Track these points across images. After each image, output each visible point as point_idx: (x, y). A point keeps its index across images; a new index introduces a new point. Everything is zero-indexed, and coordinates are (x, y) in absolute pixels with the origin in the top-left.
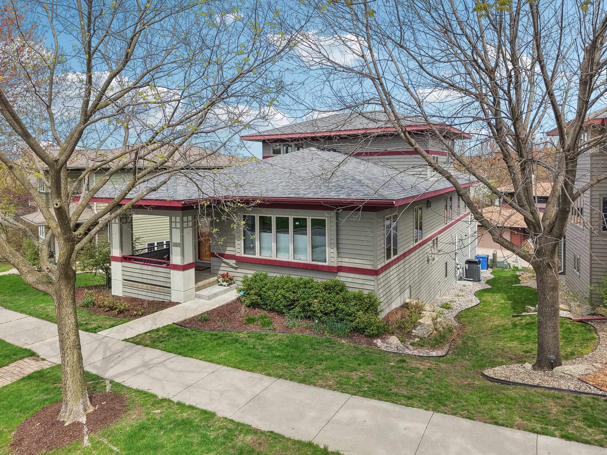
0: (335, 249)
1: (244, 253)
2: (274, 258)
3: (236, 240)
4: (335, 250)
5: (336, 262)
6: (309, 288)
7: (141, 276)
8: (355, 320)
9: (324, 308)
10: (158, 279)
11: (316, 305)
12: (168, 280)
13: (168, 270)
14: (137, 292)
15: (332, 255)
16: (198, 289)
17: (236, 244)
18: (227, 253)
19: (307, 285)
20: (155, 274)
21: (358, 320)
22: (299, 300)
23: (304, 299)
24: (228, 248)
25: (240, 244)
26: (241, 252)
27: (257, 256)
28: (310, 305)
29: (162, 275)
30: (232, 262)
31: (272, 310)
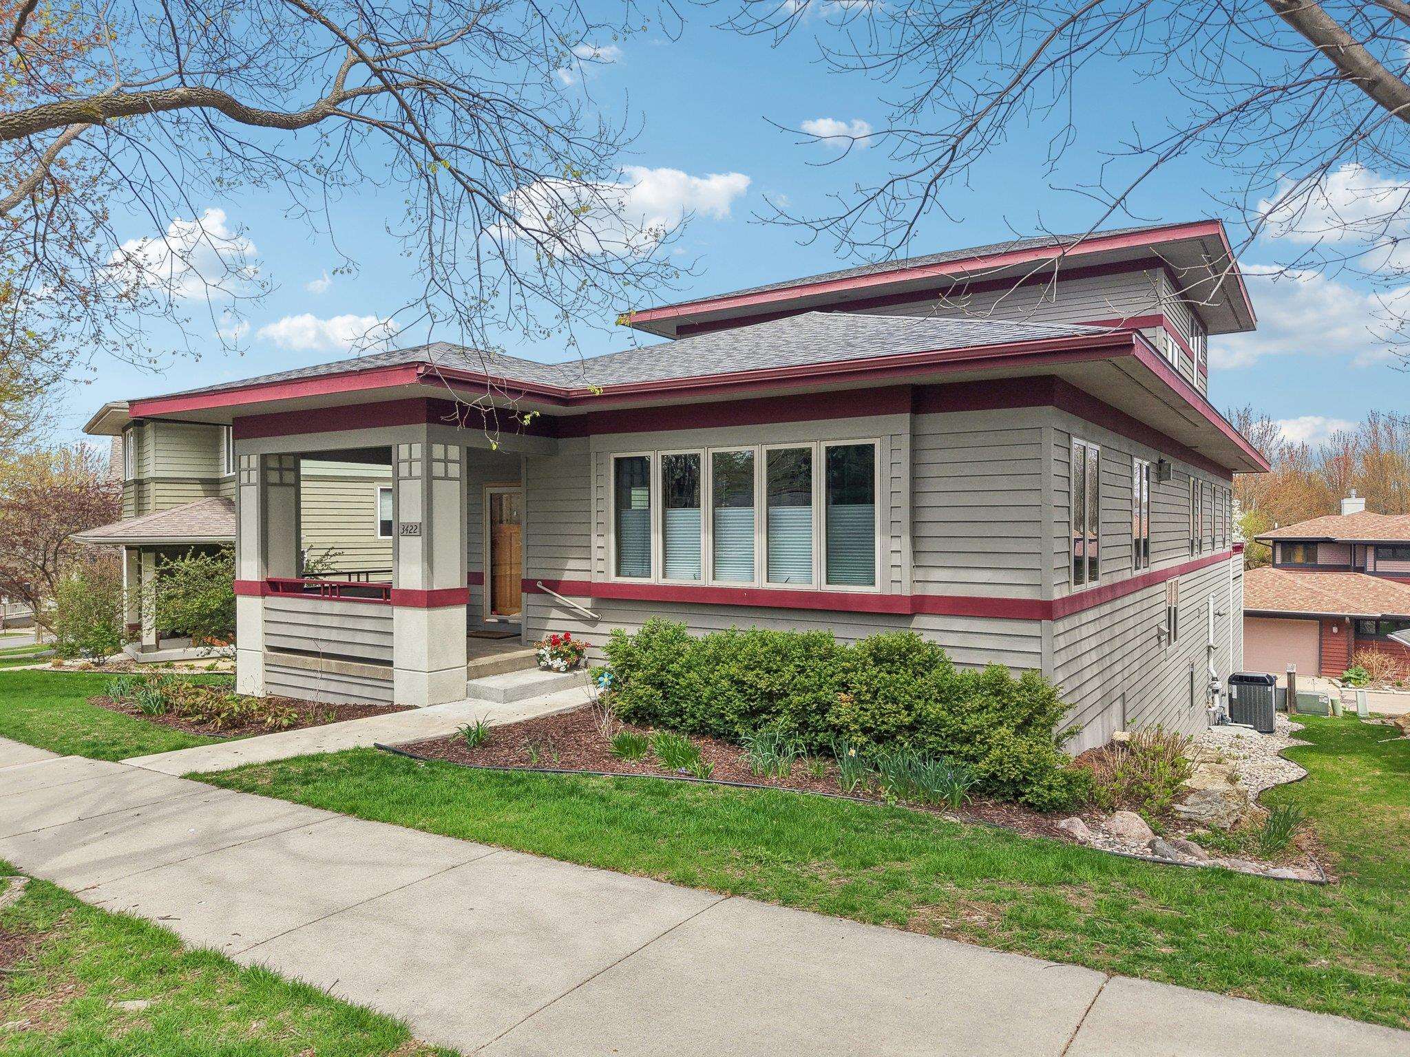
0: (906, 539)
1: (618, 574)
2: (706, 581)
3: (594, 537)
4: (905, 543)
5: (907, 581)
6: (822, 658)
7: (311, 633)
8: (986, 754)
9: (873, 717)
10: (359, 638)
11: (844, 708)
12: (384, 641)
13: (383, 610)
14: (300, 682)
15: (896, 559)
16: (474, 673)
17: (594, 548)
18: (567, 577)
19: (815, 651)
20: (349, 623)
21: (996, 753)
22: (787, 695)
23: (806, 690)
24: (571, 564)
25: (604, 544)
26: (608, 568)
27: (656, 578)
28: (823, 709)
29: (368, 625)
30: (583, 604)
31: (701, 731)
